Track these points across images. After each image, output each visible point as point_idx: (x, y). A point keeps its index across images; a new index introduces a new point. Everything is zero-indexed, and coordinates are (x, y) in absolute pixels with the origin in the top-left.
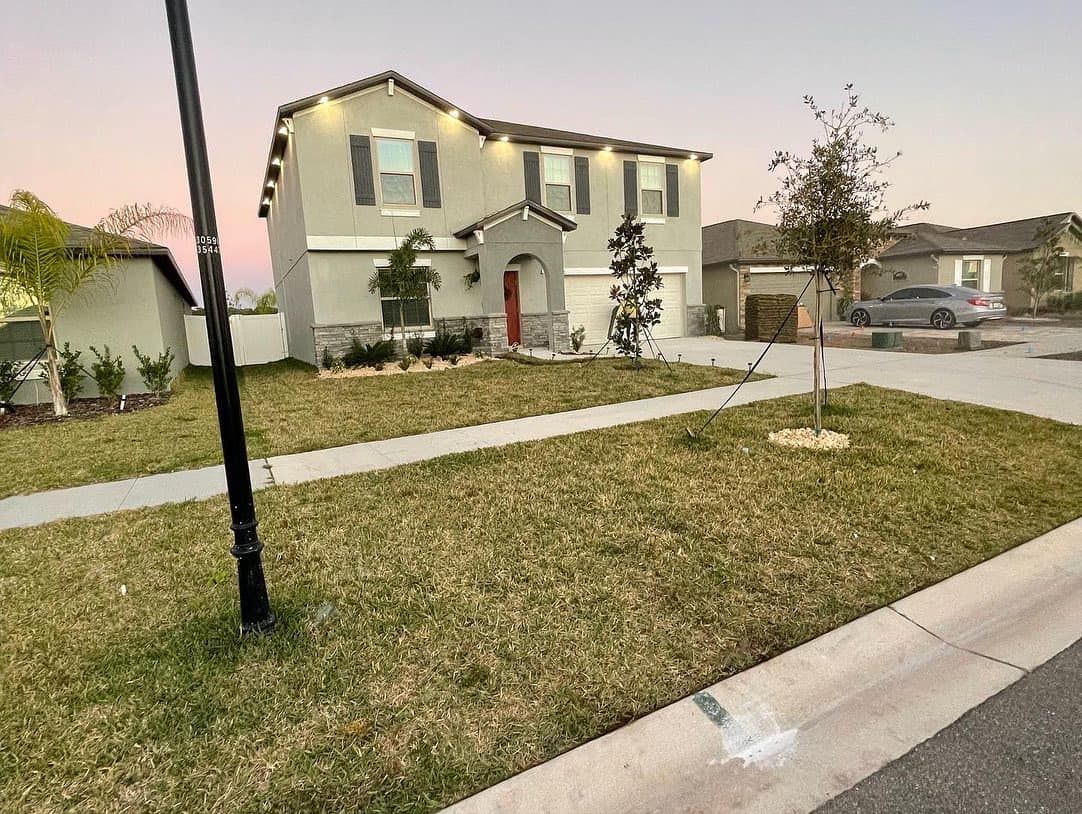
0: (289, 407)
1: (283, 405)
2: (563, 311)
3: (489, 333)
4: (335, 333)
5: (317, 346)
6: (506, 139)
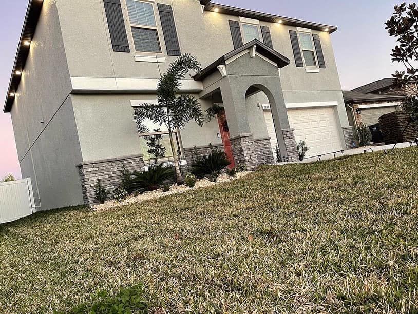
2: (288, 130)
3: (241, 151)
4: (102, 168)
5: (86, 183)
6: (217, 10)
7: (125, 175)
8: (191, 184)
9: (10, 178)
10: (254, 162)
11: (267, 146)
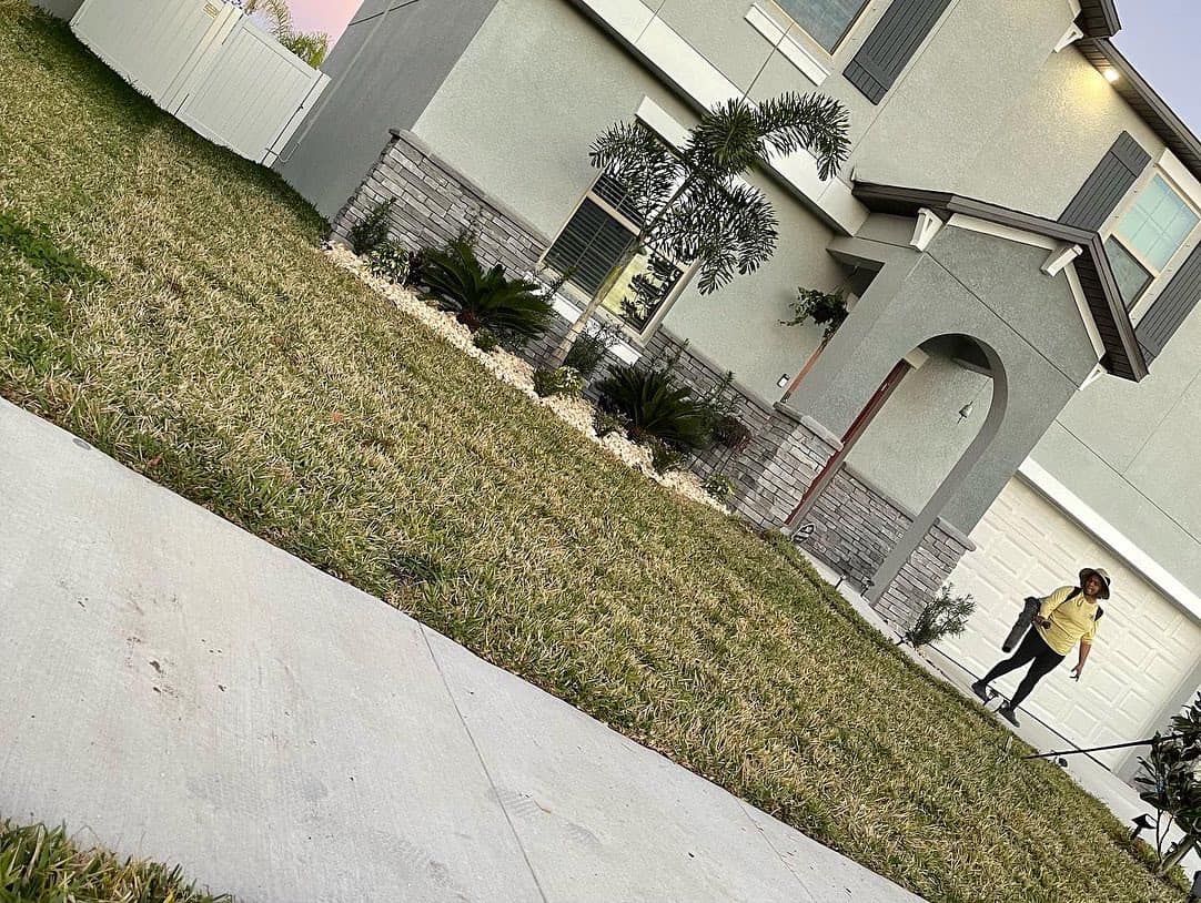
0: (213, 264)
1: (200, 247)
2: (961, 536)
3: (768, 456)
4: (434, 185)
5: (371, 182)
6: (1112, 75)
7: (462, 245)
8: (545, 385)
9: (320, 46)
10: (774, 511)
11: (891, 535)
